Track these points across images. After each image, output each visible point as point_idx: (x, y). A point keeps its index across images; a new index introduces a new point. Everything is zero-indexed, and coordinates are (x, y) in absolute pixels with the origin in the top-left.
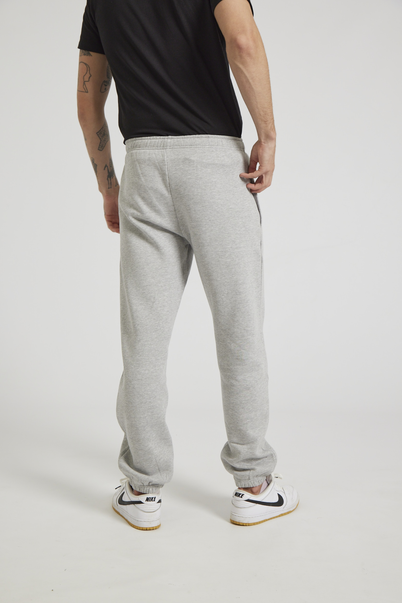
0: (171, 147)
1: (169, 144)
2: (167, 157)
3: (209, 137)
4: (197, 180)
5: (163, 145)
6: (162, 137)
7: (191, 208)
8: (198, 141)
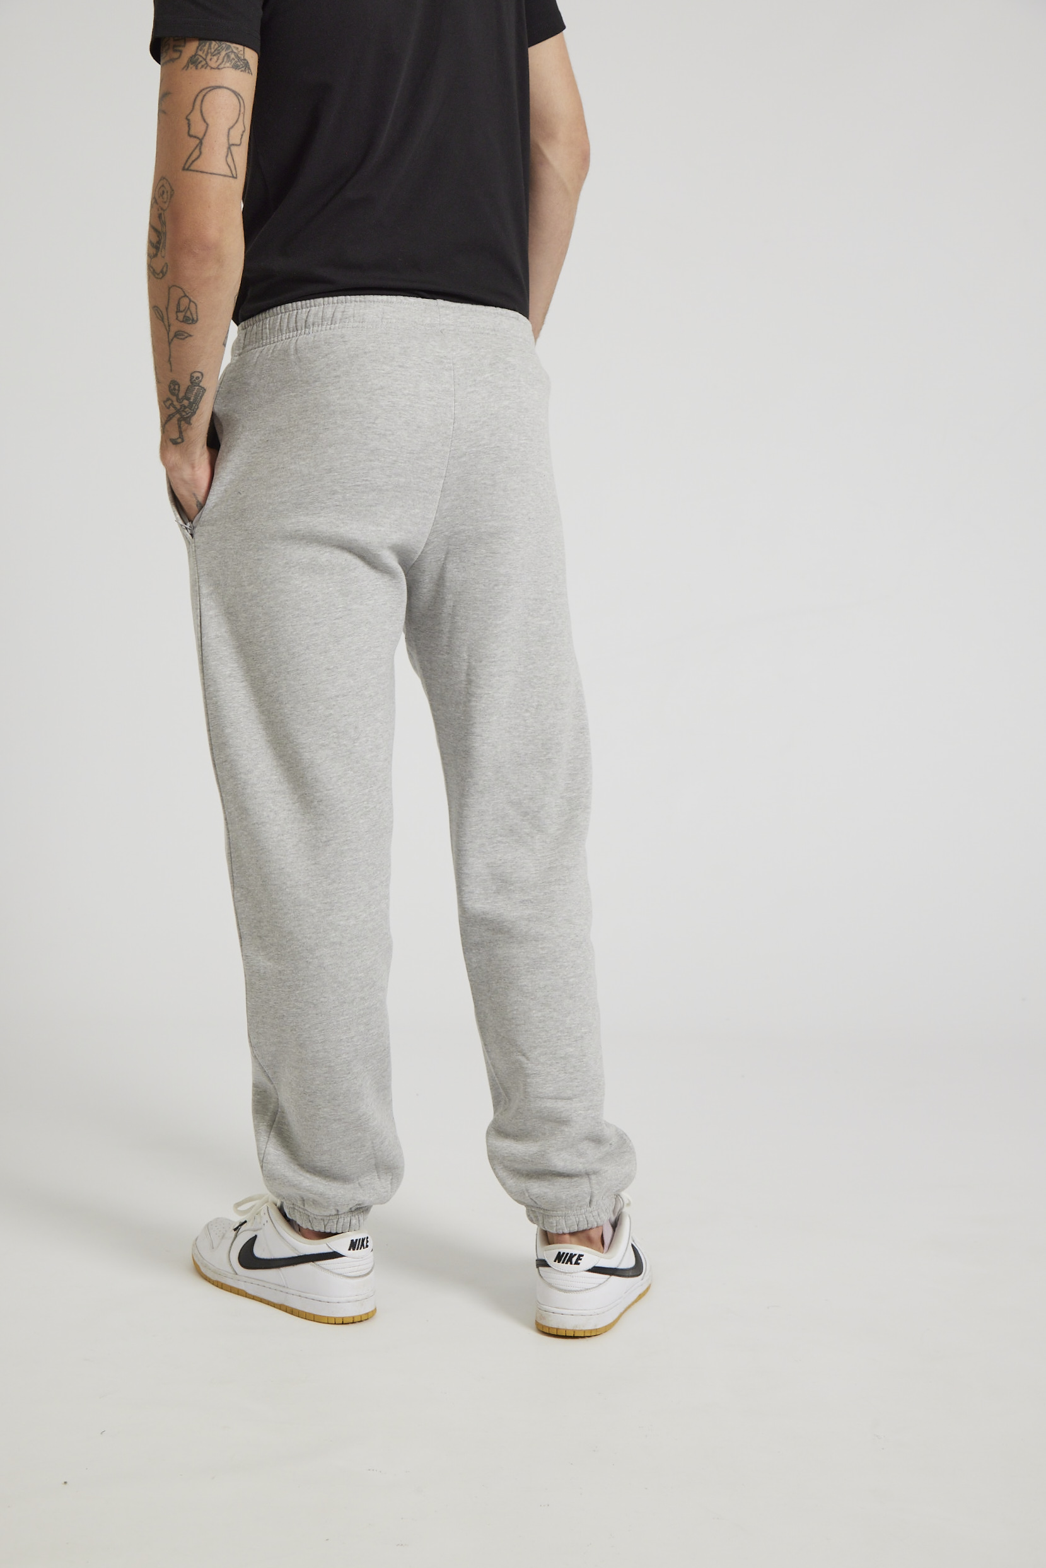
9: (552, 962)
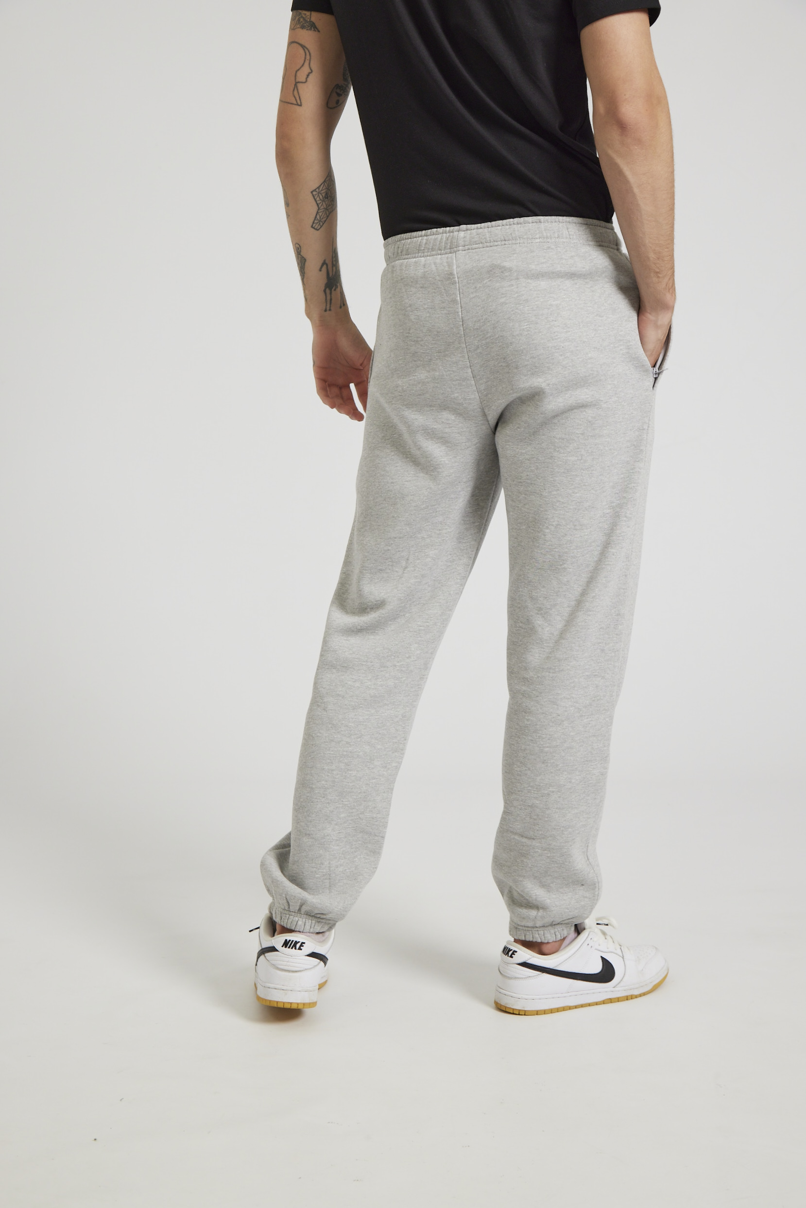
0: (467, 247)
1: (461, 242)
2: (458, 267)
3: (540, 222)
5: (451, 244)
6: (448, 229)
7: (510, 362)
8: (518, 231)
9: (533, 732)
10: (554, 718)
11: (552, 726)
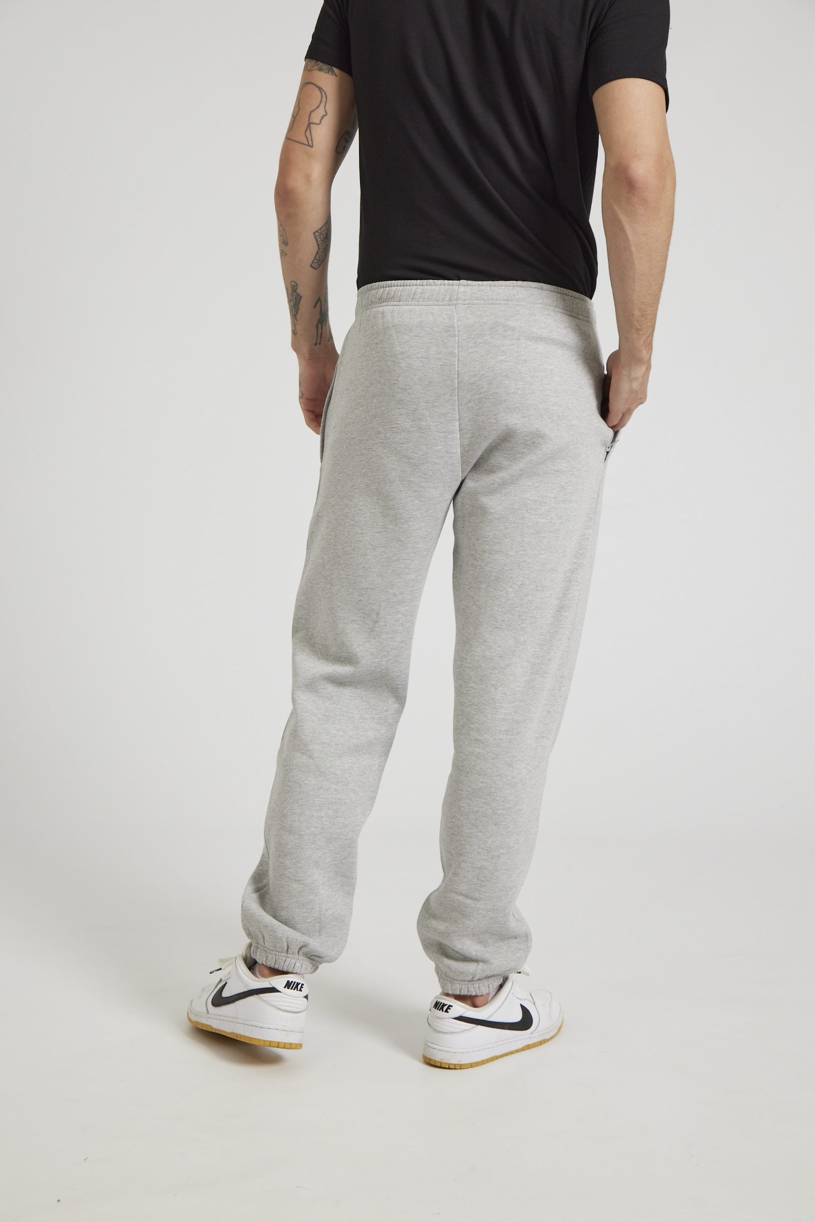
0: (467, 302)
1: (461, 297)
2: (458, 320)
4: (516, 365)
5: (450, 297)
10: (509, 780)
11: (507, 788)
